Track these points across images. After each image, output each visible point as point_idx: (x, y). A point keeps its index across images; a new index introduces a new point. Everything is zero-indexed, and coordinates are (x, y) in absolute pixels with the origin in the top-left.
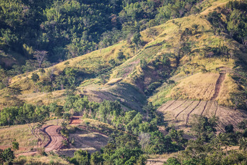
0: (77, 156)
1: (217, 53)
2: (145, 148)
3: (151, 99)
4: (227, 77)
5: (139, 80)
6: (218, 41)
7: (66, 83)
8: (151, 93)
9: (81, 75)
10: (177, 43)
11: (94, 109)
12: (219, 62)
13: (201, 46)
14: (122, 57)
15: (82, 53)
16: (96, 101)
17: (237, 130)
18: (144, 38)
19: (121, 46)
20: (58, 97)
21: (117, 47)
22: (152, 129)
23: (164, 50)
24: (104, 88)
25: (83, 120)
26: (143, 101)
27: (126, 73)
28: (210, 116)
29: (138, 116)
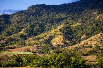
0: (39, 51)
1: (60, 35)
2: (49, 49)
3: (50, 42)
4: (62, 38)
5: (48, 39)
6: (60, 33)
7: (37, 39)
8: (50, 41)
9: (39, 38)
10: (54, 33)
11: (41, 43)
12: (60, 36)
13: (58, 34)
14: (46, 35)
15: (40, 35)
16: (42, 42)
17: (63, 46)
18: (49, 32)
19: (46, 34)
20: (36, 41)
21: (45, 34)
22: (50, 46)
23: (52, 34)
24: (43, 40)
25: (40, 45)
26: (49, 42)
27: (46, 38)
28: (59, 44)
29: (48, 44)
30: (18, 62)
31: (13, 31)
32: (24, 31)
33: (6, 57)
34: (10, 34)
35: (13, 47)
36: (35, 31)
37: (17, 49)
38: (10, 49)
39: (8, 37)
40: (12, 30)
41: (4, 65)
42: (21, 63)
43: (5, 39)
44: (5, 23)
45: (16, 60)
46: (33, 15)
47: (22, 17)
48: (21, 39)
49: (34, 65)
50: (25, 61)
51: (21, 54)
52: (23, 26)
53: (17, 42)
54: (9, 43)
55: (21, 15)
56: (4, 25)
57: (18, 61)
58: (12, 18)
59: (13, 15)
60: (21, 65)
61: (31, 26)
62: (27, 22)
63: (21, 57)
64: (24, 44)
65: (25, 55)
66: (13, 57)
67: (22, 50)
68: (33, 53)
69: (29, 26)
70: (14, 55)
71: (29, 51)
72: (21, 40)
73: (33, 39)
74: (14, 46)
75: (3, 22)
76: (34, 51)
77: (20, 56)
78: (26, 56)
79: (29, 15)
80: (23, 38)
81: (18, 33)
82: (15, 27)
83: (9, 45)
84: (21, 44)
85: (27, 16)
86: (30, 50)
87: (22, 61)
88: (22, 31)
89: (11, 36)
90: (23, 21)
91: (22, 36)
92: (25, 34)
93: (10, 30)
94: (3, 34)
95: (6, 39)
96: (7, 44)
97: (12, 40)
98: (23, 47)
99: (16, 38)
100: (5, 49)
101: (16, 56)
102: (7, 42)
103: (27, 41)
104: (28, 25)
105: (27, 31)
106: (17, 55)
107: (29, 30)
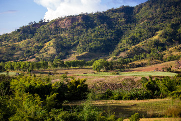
30: (151, 91)
31: (141, 36)
32: (161, 36)
33: (129, 83)
34: (135, 41)
35: (142, 63)
36: (179, 34)
37: (149, 67)
38: (136, 67)
39: (133, 47)
40: (139, 34)
41: (126, 95)
42: (156, 92)
43: (127, 49)
44: (127, 22)
45: (147, 86)
46: (175, 6)
47: (155, 10)
48: (155, 48)
49: (179, 96)
50: (163, 89)
51: (157, 75)
52: (158, 26)
53: (148, 55)
54: (135, 58)
55: (153, 6)
56: (126, 25)
57: (150, 89)
58: (138, 12)
59: (140, 7)
60: (156, 95)
61: (172, 26)
62: (165, 18)
63: (156, 82)
64: (161, 59)
65: (164, 77)
66: (143, 82)
67: (157, 70)
68: (177, 74)
69: (169, 25)
70: (144, 78)
71: (169, 70)
72: (156, 51)
73: (176, 48)
74: (144, 61)
75: (123, 20)
76: (178, 70)
77: (154, 79)
78: (165, 80)
79: (168, 6)
80: (159, 48)
81: (149, 39)
82: (144, 28)
83: (134, 60)
84: (155, 59)
85: (165, 9)
86: (172, 69)
87: (158, 89)
88: (156, 34)
89: (137, 45)
90: (158, 17)
91: (157, 44)
92: (161, 40)
93: (135, 34)
94: (124, 41)
95: (129, 51)
96: (131, 59)
97: (139, 51)
98: (160, 63)
99: (146, 48)
100: (127, 68)
101: (147, 80)
102: (130, 56)
103: (166, 52)
104: (166, 25)
105: (165, 35)
106: (148, 78)
107: (168, 34)
